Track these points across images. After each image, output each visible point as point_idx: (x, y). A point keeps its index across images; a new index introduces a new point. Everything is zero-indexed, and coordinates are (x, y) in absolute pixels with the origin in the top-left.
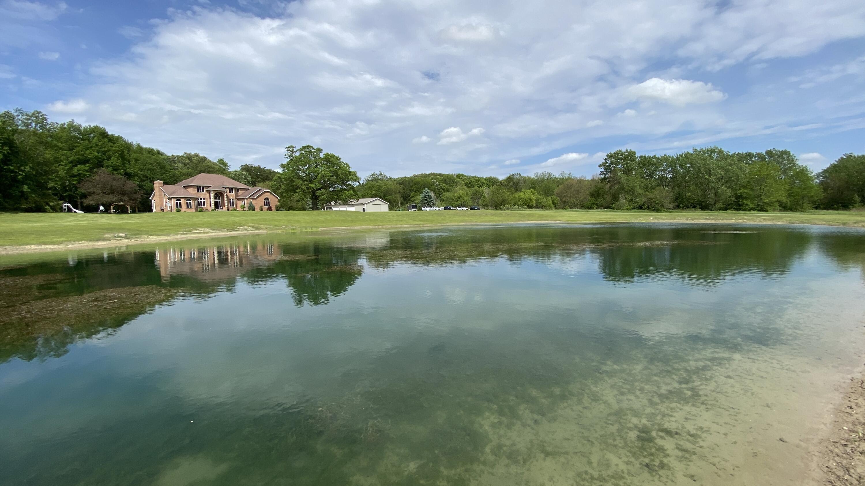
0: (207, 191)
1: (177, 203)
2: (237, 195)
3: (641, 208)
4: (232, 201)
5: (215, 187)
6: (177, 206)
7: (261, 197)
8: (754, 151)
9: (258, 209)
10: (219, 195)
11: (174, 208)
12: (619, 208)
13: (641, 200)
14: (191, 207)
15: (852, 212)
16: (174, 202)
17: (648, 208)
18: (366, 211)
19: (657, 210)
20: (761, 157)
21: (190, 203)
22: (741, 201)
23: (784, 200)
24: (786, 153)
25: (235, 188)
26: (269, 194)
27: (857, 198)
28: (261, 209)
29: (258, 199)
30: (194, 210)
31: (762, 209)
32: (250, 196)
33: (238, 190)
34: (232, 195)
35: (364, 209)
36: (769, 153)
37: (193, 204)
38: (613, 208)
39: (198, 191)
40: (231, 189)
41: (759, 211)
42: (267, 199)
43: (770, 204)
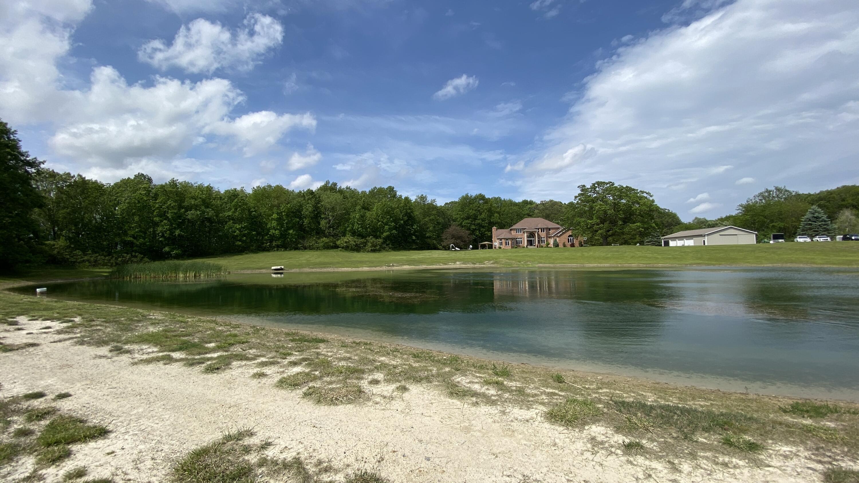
0: (522, 232)
1: (500, 242)
2: (548, 234)
4: (543, 239)
5: (529, 229)
6: (500, 245)
7: (564, 235)
9: (561, 246)
10: (531, 235)
14: (508, 245)
16: (498, 242)
18: (706, 244)
21: (508, 242)
25: (546, 228)
28: (564, 246)
29: (561, 237)
32: (555, 234)
33: (549, 229)
34: (543, 234)
35: (704, 241)
37: (510, 243)
39: (517, 233)
40: (543, 230)
42: (571, 236)
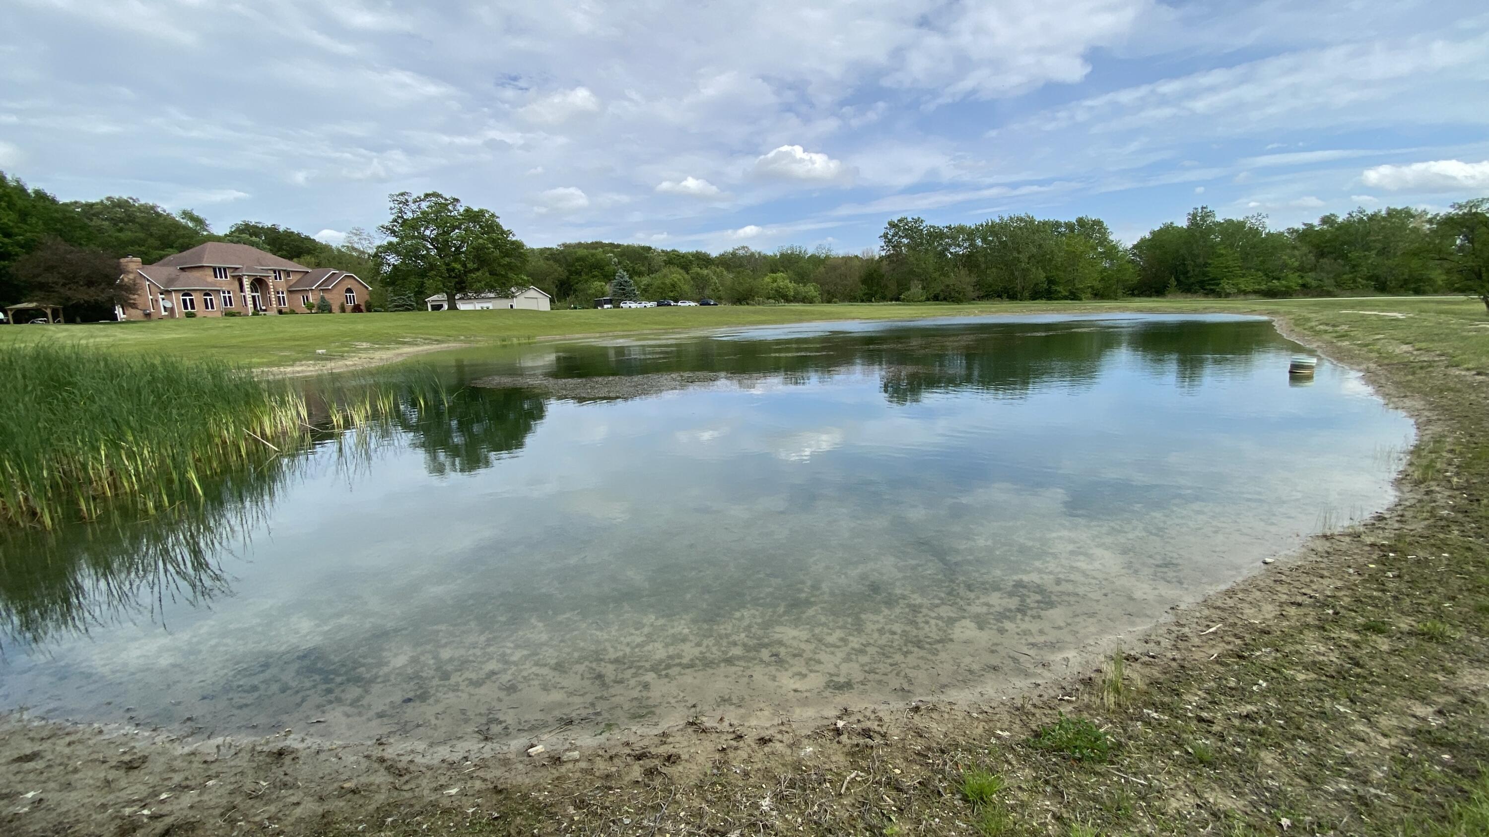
0: (233, 277)
1: (185, 301)
3: (936, 298)
4: (281, 295)
5: (249, 269)
6: (186, 307)
7: (339, 287)
8: (1062, 220)
9: (335, 309)
10: (258, 284)
11: (179, 310)
12: (909, 301)
13: (937, 288)
14: (212, 307)
15: (1168, 299)
16: (178, 299)
17: (945, 299)
19: (958, 301)
20: (1070, 226)
21: (211, 300)
22: (1054, 288)
23: (1097, 284)
24: (1099, 223)
25: (284, 271)
26: (352, 281)
27: (1173, 281)
28: (343, 310)
29: (334, 291)
30: (219, 315)
31: (1074, 296)
32: (319, 286)
33: (288, 273)
35: (512, 306)
36: (1080, 221)
37: (215, 301)
38: (903, 300)
39: (216, 277)
40: (277, 273)
41: (1072, 299)
42: (349, 290)
43: (1083, 291)
